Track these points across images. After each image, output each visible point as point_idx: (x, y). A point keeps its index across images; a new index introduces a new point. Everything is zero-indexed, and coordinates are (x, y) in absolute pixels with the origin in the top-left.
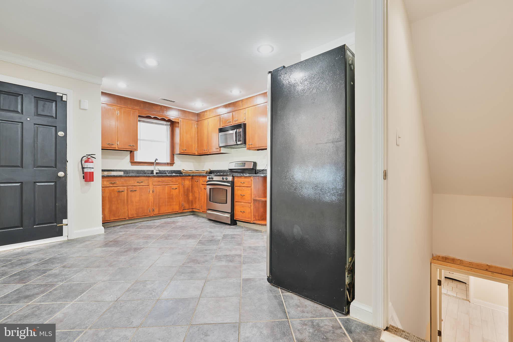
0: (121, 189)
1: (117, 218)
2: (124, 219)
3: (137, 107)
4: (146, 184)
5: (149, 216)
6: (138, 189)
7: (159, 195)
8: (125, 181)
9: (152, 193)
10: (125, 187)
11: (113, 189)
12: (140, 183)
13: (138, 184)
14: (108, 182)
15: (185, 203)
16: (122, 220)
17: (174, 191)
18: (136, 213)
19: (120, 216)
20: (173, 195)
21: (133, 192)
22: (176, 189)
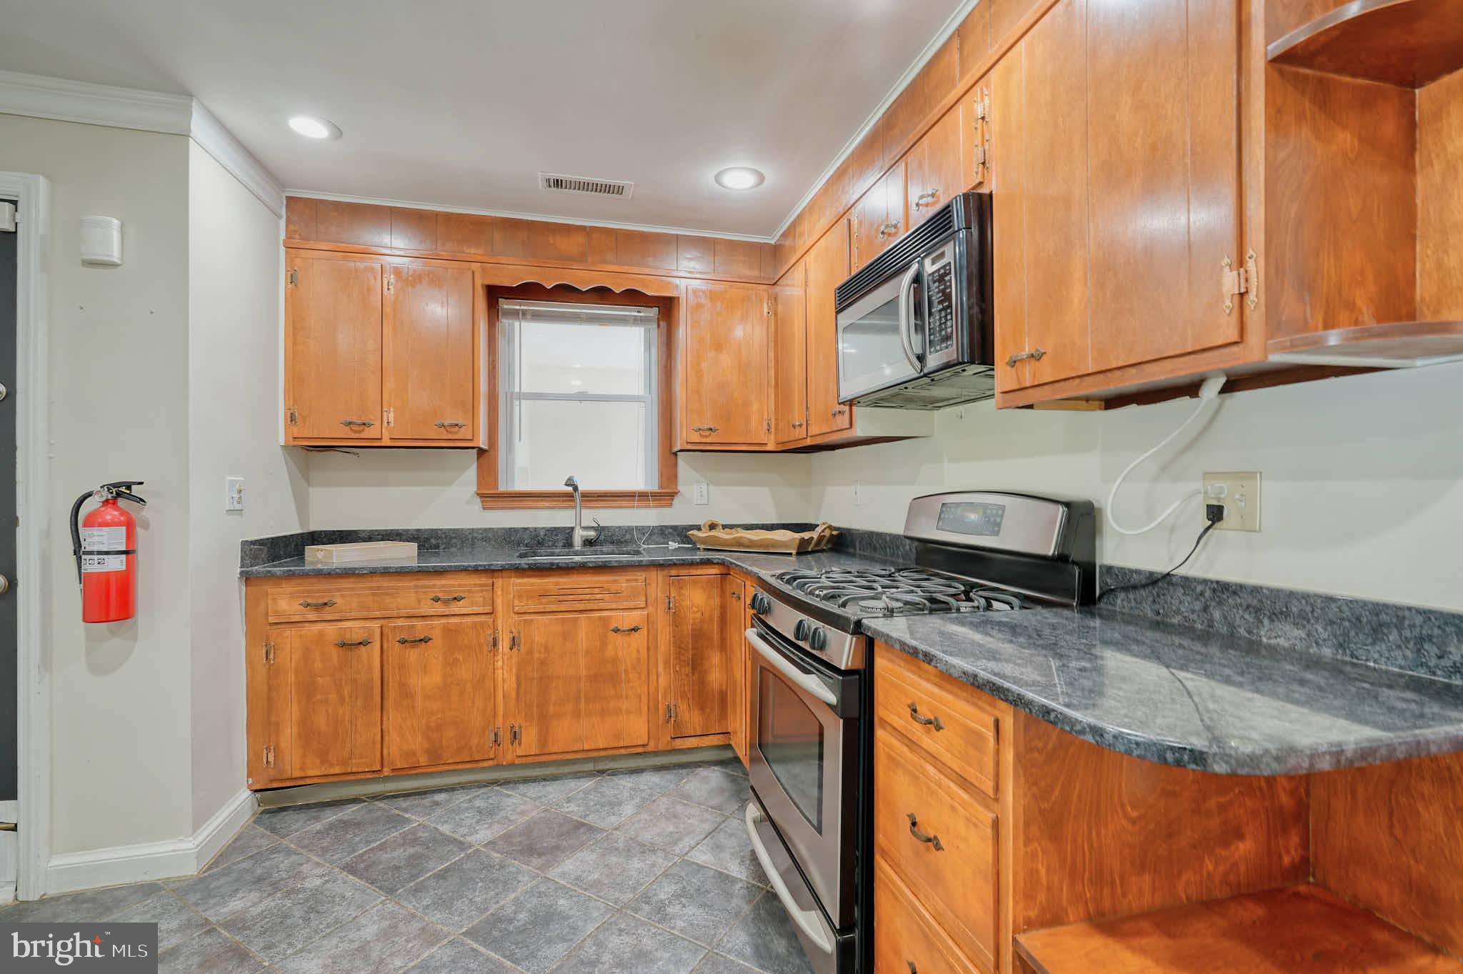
0: (355, 629)
1: (337, 770)
2: (369, 776)
3: (473, 251)
4: (476, 609)
5: (494, 763)
6: (436, 635)
7: (543, 663)
8: (373, 595)
9: (507, 649)
10: (375, 625)
11: (321, 634)
12: (446, 602)
13: (439, 609)
14: (298, 597)
15: (683, 707)
16: (362, 776)
17: (619, 639)
18: (426, 746)
19: (350, 758)
20: (615, 661)
21: (413, 647)
22: (635, 630)
